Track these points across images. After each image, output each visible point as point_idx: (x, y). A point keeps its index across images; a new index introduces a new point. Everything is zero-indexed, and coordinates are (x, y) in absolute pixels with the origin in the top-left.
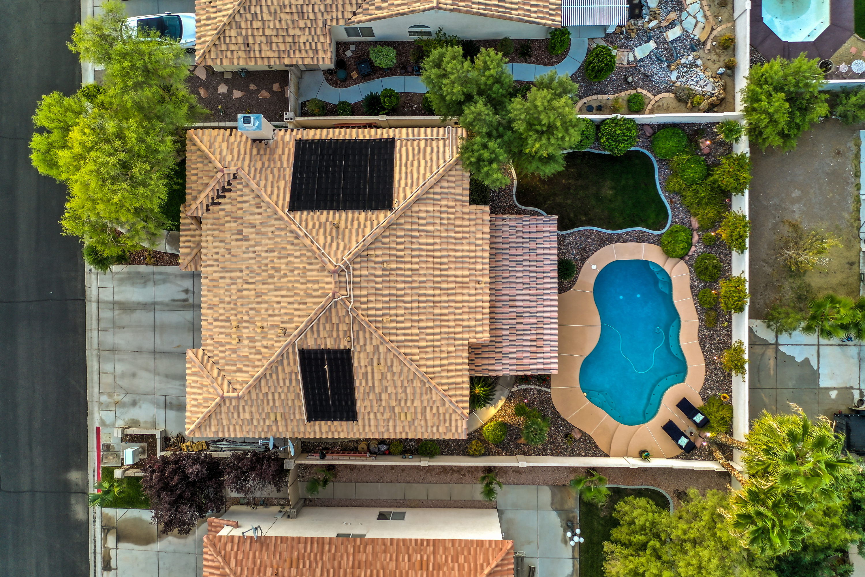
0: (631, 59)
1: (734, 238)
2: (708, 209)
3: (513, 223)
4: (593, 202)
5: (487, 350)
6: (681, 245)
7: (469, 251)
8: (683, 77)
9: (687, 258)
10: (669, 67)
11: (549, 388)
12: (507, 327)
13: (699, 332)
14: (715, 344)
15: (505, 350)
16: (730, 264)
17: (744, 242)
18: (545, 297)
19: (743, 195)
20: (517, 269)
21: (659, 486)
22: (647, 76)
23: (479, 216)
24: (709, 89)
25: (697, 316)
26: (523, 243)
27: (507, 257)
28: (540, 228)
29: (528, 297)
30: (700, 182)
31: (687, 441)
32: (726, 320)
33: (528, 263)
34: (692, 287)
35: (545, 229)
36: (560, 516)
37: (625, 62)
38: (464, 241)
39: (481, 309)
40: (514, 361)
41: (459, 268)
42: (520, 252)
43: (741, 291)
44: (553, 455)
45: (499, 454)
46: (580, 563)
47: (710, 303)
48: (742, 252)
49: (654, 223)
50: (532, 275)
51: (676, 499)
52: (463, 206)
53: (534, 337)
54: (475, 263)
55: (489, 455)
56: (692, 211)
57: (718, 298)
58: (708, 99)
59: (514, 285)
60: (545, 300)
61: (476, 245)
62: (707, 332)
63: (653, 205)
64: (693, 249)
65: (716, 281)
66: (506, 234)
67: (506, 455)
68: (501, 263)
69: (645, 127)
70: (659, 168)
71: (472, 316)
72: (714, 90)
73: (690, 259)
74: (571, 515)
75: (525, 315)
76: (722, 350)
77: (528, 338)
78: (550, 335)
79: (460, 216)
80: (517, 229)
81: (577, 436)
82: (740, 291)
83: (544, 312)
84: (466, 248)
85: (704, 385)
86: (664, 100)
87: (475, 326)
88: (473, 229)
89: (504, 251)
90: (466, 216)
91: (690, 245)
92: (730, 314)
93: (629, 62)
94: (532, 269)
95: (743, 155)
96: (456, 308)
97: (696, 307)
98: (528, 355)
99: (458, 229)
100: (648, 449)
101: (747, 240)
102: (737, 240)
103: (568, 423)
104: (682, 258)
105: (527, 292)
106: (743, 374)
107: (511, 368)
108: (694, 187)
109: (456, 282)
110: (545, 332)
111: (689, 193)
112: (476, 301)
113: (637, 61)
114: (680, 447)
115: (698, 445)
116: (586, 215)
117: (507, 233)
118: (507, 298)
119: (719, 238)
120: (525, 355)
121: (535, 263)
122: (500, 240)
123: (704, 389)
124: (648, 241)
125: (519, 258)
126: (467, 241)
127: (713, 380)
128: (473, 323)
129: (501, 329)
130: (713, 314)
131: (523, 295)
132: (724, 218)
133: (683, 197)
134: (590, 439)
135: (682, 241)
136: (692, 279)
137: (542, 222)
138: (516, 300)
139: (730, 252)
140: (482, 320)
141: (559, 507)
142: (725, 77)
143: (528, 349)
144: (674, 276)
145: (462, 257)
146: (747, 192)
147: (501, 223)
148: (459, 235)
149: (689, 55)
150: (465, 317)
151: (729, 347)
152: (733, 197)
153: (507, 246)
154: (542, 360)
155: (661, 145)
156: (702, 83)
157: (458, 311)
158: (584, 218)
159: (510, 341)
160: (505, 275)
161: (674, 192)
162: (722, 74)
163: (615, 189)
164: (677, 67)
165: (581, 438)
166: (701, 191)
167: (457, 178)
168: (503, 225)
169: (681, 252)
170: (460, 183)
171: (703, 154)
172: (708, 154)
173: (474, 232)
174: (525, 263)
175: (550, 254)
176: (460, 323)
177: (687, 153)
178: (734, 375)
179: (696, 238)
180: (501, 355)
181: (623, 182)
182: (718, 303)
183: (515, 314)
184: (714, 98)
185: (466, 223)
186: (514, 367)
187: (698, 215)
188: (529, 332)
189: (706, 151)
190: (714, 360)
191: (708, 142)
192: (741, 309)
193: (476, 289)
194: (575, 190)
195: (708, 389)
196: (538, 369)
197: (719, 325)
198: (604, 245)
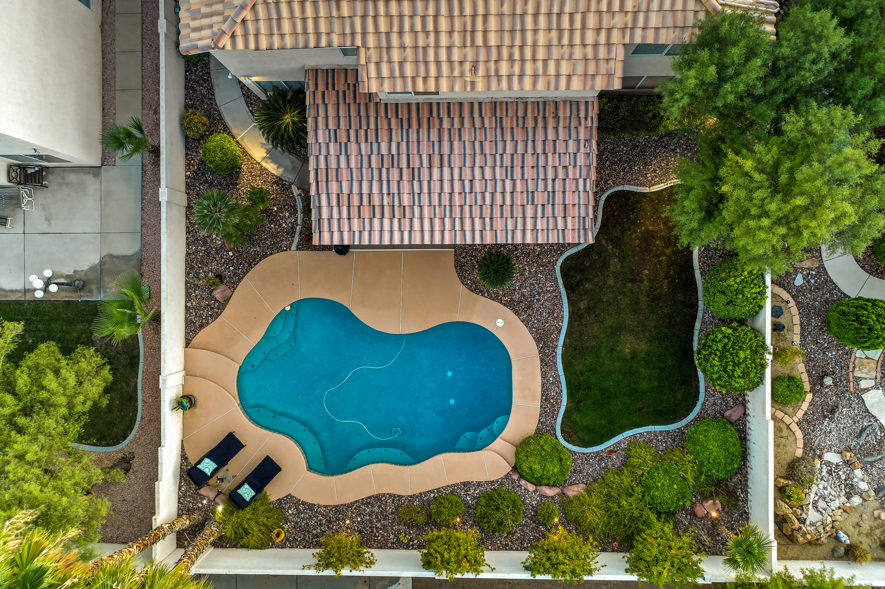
0: (863, 384)
1: (552, 554)
2: (599, 512)
3: (581, 160)
4: (611, 321)
5: (353, 114)
6: (536, 467)
7: (535, 46)
8: (830, 473)
9: (515, 477)
10: (849, 449)
11: (298, 249)
12: (394, 151)
13: (390, 495)
14: (371, 522)
15: (353, 148)
16: (505, 547)
17: (546, 571)
18: (447, 221)
19: (627, 571)
20: (498, 169)
21: (141, 428)
22: (833, 411)
23: (603, 68)
24: (812, 516)
25: (417, 492)
26: (545, 180)
27: (520, 150)
28: (573, 212)
29: (447, 189)
30: (648, 499)
31: (208, 472)
32: (411, 540)
33: (508, 189)
34: (466, 485)
35: (569, 220)
36: (93, 268)
37: (857, 374)
38: (554, 34)
39: (422, 73)
40: (333, 165)
41: (501, 23)
42: (529, 173)
43: (459, 566)
44: (188, 254)
45: (188, 165)
46: (17, 302)
47: (439, 513)
48: (527, 568)
49: (574, 423)
50: (488, 196)
51: (120, 455)
52: (623, 29)
53: (376, 201)
54: (511, 60)
55: (187, 149)
56: (596, 485)
57: (448, 527)
58: (794, 513)
59: (468, 164)
60: (442, 220)
61: (545, 61)
62: (391, 508)
63: (604, 422)
64: (531, 487)
65: (476, 523)
66: (561, 147)
67: (187, 177)
68: (508, 137)
69: (741, 408)
70: (668, 432)
71: (409, 53)
72: (812, 524)
73: (513, 481)
74: (94, 287)
75: (416, 184)
76: (360, 532)
77: (375, 190)
78: (381, 231)
79: (605, 25)
80: (571, 168)
81: (218, 294)
82: (459, 563)
83: (421, 219)
84: (542, 39)
85: (304, 503)
86: (791, 439)
87: (390, 62)
88: (578, 53)
89: (530, 143)
90: (602, 39)
91: (538, 483)
92: (420, 547)
93: (858, 380)
94: (498, 197)
95: (699, 572)
96: (424, 18)
97: (432, 491)
98: (345, 190)
99: (578, 18)
100: (197, 411)
101: (548, 577)
102: (549, 559)
103: (240, 280)
104: (515, 469)
105: (457, 189)
106: (317, 566)
107: (322, 158)
108: (639, 489)
109: (474, 16)
110: (386, 222)
111: (626, 480)
112: (438, 63)
113: (859, 393)
114: (200, 462)
115: (204, 491)
116: (589, 309)
117: (563, 150)
118: (446, 150)
119: (549, 531)
120: (345, 185)
121: (508, 202)
122: (551, 136)
123: (298, 503)
124: (544, 412)
125: (518, 172)
126: (555, 42)
127: (310, 518)
128: (396, 55)
129: (391, 140)
130: (421, 519)
131: (452, 181)
132: (586, 539)
133: (619, 472)
134: (214, 317)
135: (544, 468)
136: (479, 484)
137: (583, 214)
138: (441, 167)
139: (525, 549)
140: (403, 77)
141: (105, 267)
142: (832, 545)
143: (355, 190)
144: (485, 455)
145: (523, 31)
146: (634, 578)
147: (582, 137)
148: (566, 24)
149: (869, 483)
150: (408, 39)
151: (363, 543)
152: (621, 555)
153: (540, 150)
154: (335, 215)
155: (713, 433)
156: (821, 504)
157: (418, 22)
158: (582, 306)
159: (369, 157)
160: (487, 145)
161: (628, 457)
162: (837, 539)
163: (633, 358)
164: (848, 463)
165: (216, 301)
166: (630, 500)
167: (680, 15)
168: (578, 141)
169: (525, 467)
170: (670, 23)
171: (693, 504)
172: (694, 514)
173: (571, 55)
174: (508, 183)
175: (524, 230)
176: (396, 29)
177: (696, 479)
178: (318, 550)
179: (550, 492)
180: (344, 140)
181: (644, 372)
182: (439, 527)
183: (417, 165)
184: (797, 524)
185: (590, 38)
186: (322, 165)
187: (590, 495)
188: (385, 191)
189: (700, 511)
190: (344, 520)
191: (714, 514)
192: (427, 565)
193: (461, 63)
194: (631, 291)
195: (297, 508)
196: (320, 207)
197: (402, 528)
198: (538, 340)
